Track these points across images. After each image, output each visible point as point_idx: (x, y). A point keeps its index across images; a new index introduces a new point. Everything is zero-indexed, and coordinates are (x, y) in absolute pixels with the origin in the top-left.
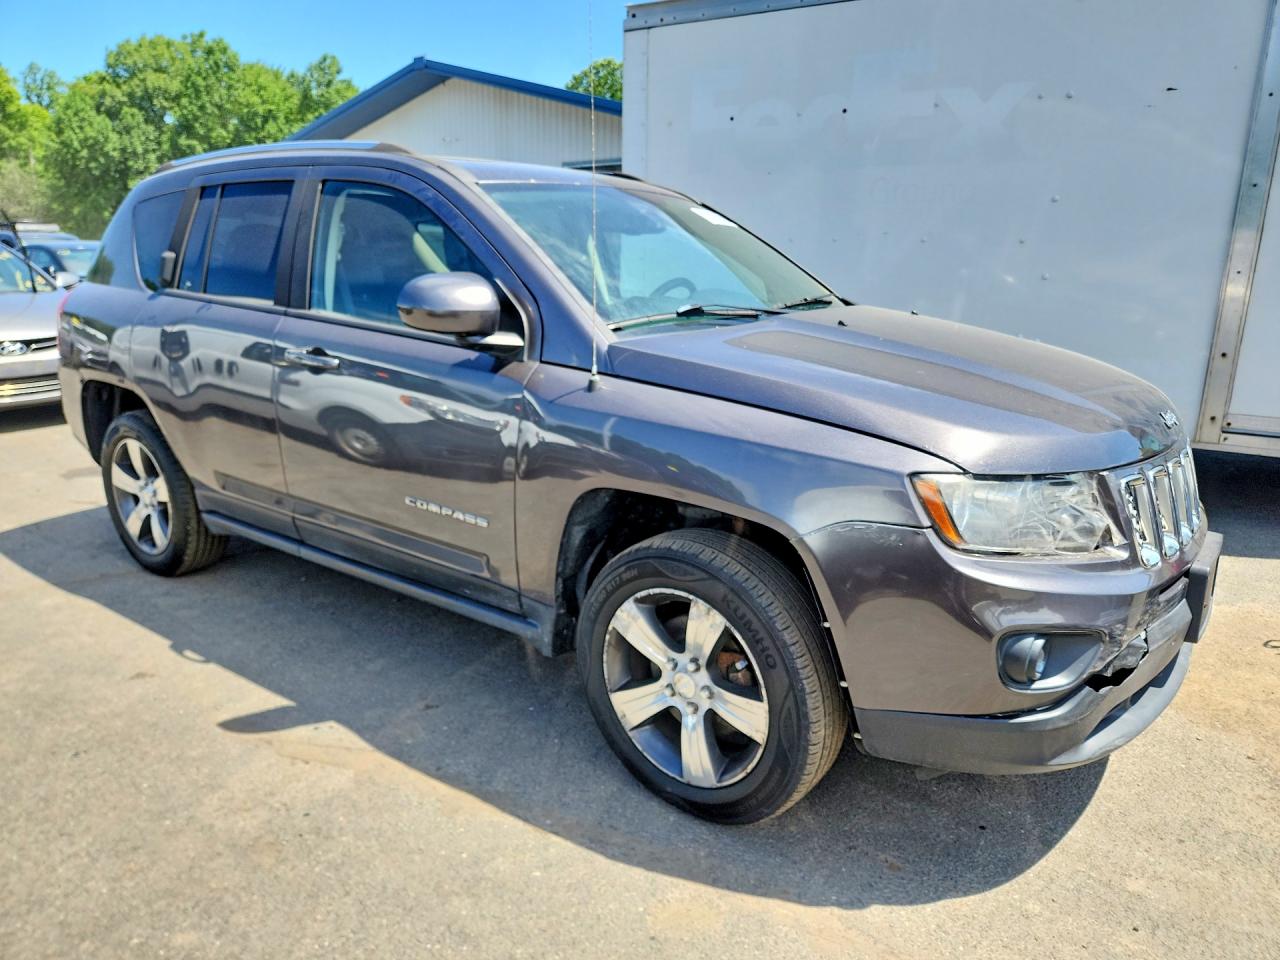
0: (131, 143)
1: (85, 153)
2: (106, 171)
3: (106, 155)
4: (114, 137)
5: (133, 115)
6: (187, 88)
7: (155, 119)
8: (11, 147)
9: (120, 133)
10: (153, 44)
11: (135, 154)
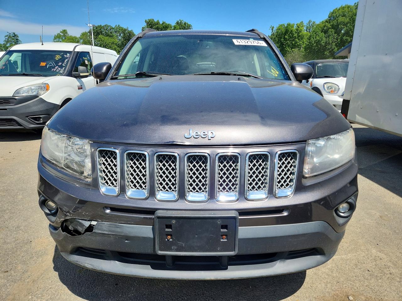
0: (329, 40)
1: (315, 45)
2: (319, 50)
3: (321, 45)
4: (324, 39)
5: (331, 32)
6: (350, 20)
7: (338, 32)
8: (298, 45)
9: (326, 38)
10: (343, 8)
11: (329, 43)
